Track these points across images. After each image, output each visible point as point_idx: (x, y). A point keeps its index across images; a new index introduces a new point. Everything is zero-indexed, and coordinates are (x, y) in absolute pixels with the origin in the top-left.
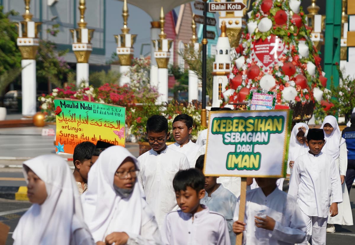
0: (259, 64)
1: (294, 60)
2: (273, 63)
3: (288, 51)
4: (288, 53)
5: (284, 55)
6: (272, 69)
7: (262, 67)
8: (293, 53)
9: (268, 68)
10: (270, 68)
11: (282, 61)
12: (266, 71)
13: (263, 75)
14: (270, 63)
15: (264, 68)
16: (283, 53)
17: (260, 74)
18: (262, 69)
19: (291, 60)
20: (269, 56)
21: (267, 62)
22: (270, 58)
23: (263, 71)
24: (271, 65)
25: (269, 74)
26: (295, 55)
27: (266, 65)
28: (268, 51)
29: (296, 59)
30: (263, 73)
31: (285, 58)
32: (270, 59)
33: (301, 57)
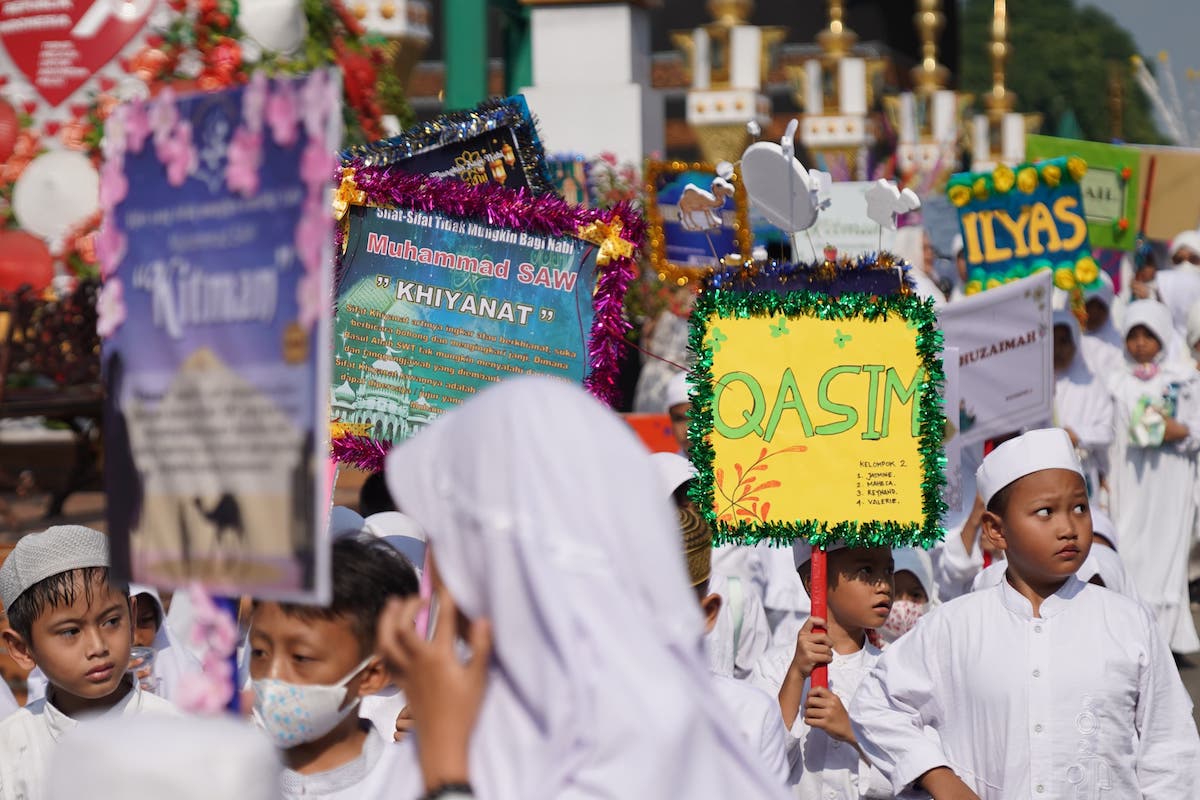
0: (19, 92)
1: (210, 70)
2: (93, 85)
3: (177, 15)
4: (176, 27)
5: (155, 41)
6: (84, 121)
7: (30, 108)
8: (207, 29)
9: (62, 114)
10: (78, 112)
11: (145, 74)
12: (53, 129)
13: (34, 152)
14: (74, 85)
15: (45, 114)
16: (146, 31)
17: (21, 147)
18: (30, 122)
19: (191, 66)
20: (66, 45)
21: (57, 82)
22: (74, 54)
23: (36, 129)
24: (80, 98)
25: (67, 147)
26: (216, 37)
27: (54, 96)
28: (62, 21)
29: (225, 66)
30: (34, 141)
31: (157, 54)
32: (76, 64)
33: (250, 54)
